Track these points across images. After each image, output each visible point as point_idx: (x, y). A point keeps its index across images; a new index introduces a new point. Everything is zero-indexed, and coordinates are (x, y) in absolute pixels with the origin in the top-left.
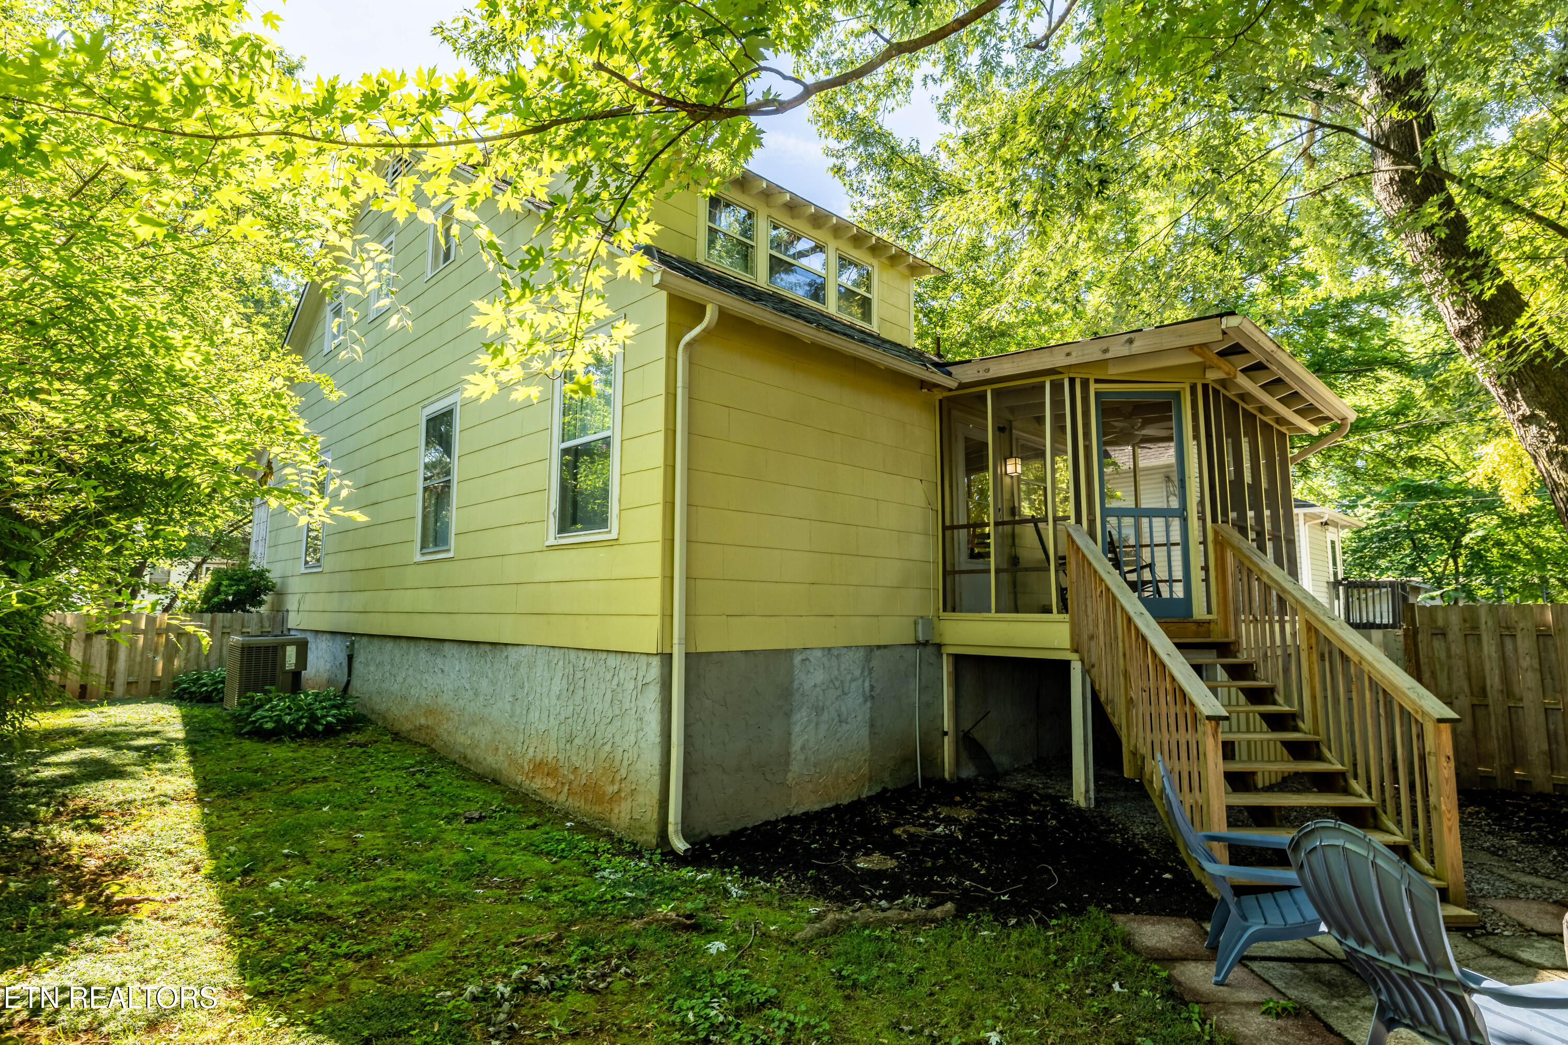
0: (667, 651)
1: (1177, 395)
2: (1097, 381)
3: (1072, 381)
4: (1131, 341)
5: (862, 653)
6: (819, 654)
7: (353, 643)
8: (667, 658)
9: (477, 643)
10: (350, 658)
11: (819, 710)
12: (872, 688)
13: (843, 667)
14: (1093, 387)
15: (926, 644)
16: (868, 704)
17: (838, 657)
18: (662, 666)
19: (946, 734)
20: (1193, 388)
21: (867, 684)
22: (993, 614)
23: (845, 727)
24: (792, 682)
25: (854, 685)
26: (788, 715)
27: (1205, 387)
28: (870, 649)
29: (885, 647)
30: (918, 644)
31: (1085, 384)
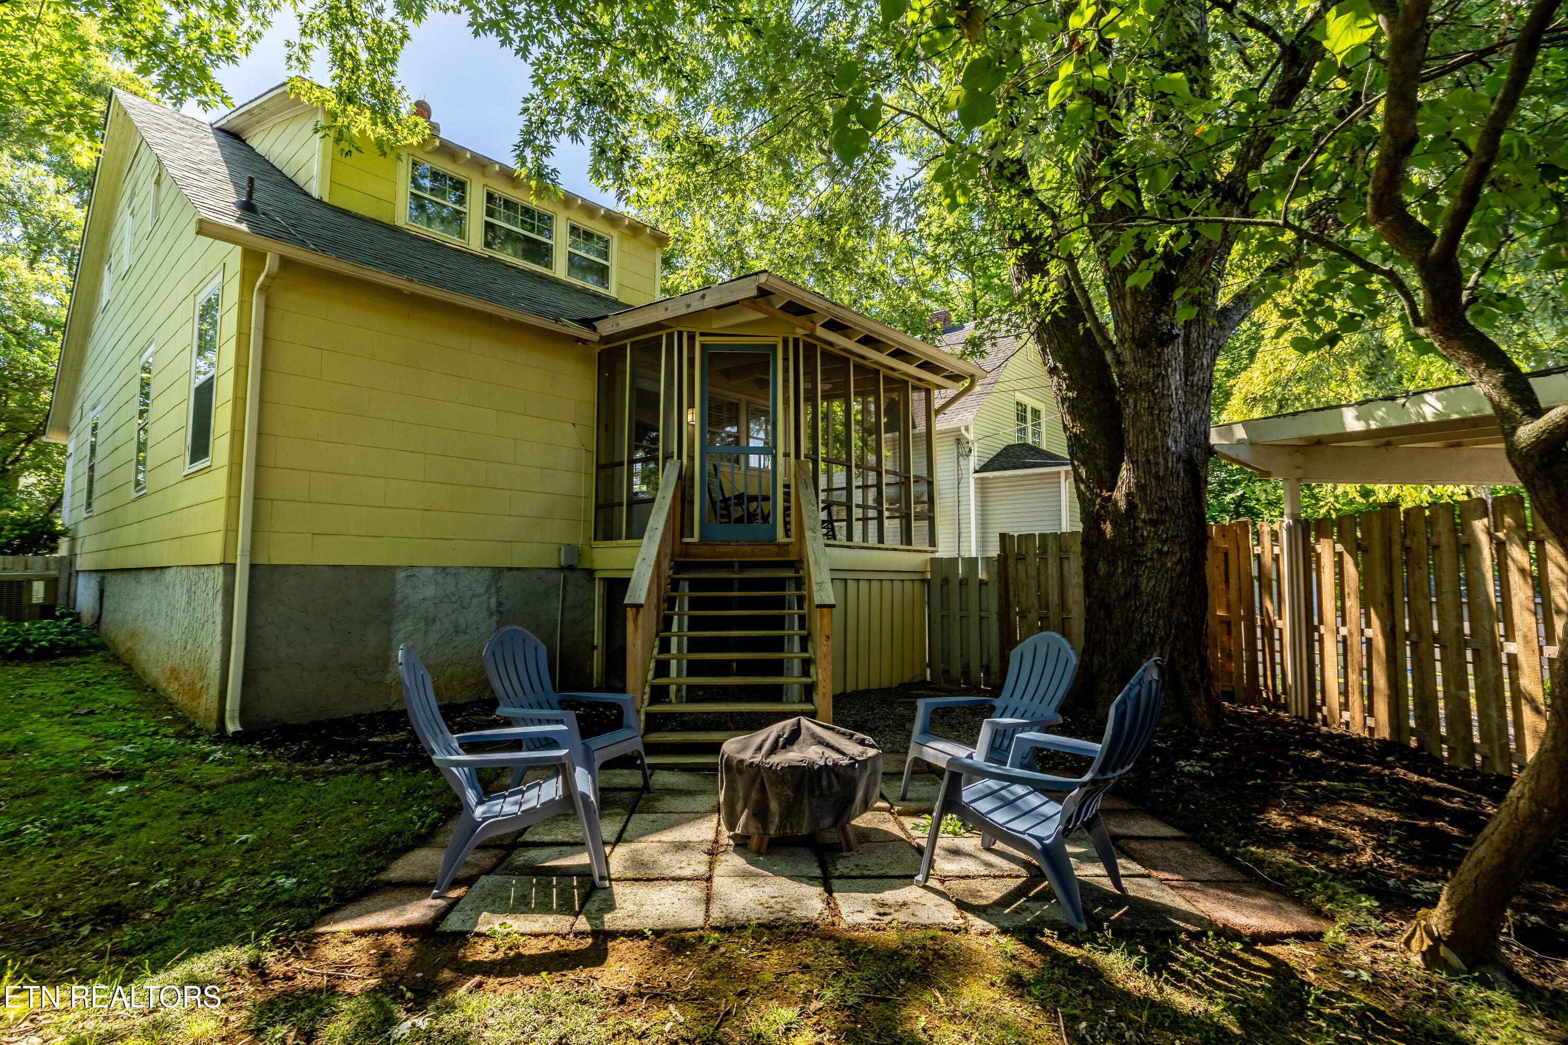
0: (230, 560)
1: (774, 347)
2: (702, 334)
3: (680, 334)
4: (703, 297)
5: (487, 573)
6: (430, 572)
7: (103, 579)
8: (229, 569)
9: (153, 569)
10: (102, 592)
11: (429, 621)
12: (500, 604)
13: (461, 585)
14: (698, 340)
15: (571, 568)
16: (495, 618)
17: (455, 575)
18: (225, 574)
19: (595, 648)
20: (785, 341)
21: (493, 601)
22: (624, 542)
23: (463, 637)
24: (393, 595)
25: (475, 601)
26: (388, 623)
27: (796, 341)
28: (498, 572)
29: (518, 569)
30: (562, 569)
31: (692, 338)
